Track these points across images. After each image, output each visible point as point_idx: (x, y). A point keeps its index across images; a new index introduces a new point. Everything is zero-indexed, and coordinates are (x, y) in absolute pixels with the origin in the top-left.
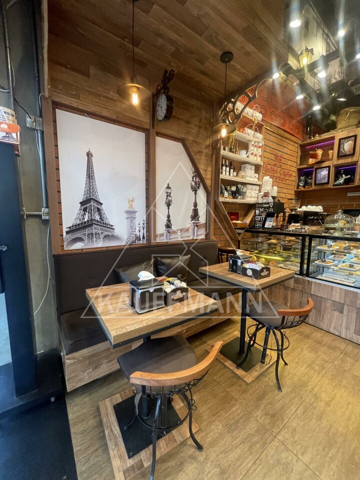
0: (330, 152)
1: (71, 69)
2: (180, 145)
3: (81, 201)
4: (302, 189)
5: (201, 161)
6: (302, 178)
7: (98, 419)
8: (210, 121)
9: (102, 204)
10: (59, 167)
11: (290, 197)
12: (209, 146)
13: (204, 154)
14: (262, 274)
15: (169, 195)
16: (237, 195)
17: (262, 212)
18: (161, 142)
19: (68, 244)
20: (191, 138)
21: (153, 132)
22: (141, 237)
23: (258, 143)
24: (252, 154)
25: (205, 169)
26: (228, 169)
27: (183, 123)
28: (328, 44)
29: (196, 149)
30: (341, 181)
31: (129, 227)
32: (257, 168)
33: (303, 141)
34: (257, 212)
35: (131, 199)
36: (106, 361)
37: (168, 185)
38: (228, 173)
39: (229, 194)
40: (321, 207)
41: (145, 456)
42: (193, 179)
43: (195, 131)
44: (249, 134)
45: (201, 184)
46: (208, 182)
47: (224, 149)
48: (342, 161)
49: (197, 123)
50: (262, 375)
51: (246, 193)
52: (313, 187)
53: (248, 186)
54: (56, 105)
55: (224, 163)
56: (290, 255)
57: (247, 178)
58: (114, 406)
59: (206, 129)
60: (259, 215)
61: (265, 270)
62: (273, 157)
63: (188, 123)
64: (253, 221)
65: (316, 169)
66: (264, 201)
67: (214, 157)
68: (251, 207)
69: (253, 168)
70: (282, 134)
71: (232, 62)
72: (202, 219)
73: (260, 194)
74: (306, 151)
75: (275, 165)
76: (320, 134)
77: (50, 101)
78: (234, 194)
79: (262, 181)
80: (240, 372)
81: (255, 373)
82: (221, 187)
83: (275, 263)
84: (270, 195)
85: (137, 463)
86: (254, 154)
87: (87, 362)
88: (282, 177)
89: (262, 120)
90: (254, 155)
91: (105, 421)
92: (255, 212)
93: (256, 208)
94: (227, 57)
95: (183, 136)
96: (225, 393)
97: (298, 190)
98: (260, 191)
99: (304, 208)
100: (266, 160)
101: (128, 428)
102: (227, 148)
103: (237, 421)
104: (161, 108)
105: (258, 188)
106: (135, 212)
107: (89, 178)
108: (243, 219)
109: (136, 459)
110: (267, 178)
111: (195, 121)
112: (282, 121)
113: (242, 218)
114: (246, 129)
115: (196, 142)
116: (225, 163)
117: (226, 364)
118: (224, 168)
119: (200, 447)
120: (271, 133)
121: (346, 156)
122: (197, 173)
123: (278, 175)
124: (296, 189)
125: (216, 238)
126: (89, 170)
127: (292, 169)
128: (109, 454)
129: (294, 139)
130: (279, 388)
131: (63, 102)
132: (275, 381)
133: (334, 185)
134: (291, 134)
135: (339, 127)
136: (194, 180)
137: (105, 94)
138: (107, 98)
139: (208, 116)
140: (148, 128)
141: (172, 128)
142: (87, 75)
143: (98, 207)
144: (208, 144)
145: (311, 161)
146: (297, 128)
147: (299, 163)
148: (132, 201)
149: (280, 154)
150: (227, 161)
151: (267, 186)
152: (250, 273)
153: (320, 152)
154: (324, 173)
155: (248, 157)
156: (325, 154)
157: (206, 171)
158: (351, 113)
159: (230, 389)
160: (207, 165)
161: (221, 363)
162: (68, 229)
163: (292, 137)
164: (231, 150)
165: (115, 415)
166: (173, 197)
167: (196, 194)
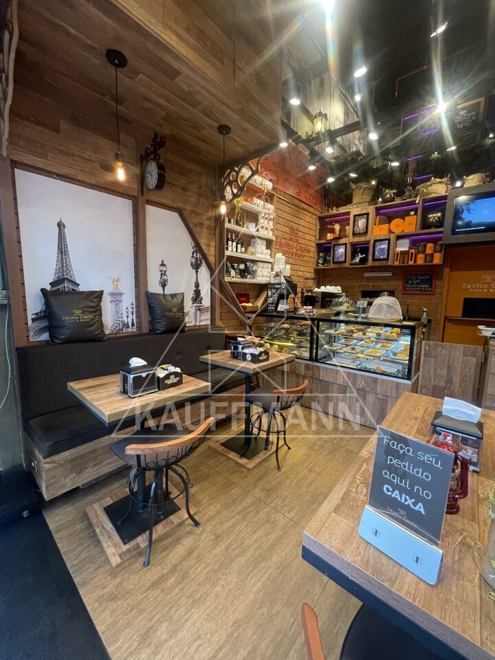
0: (347, 228)
1: (36, 122)
2: (176, 215)
3: (51, 281)
4: (321, 266)
5: (203, 235)
6: (321, 254)
7: (86, 522)
8: (212, 188)
9: (78, 285)
10: (20, 239)
11: (308, 275)
12: (211, 217)
13: (205, 226)
14: (260, 358)
15: (163, 274)
16: (246, 274)
17: (274, 294)
18: (152, 212)
19: (35, 335)
20: (189, 208)
21: (141, 199)
22: (130, 324)
23: (269, 215)
24: (262, 227)
25: (208, 243)
26: (235, 244)
27: (179, 190)
28: (345, 105)
29: (196, 221)
30: (357, 260)
31: (115, 312)
32: (269, 243)
33: (321, 213)
34: (270, 293)
35: (116, 278)
36: (93, 464)
37: (163, 261)
38: (235, 250)
39: (236, 273)
40: (339, 288)
41: (142, 540)
42: (193, 254)
43: (194, 200)
44: (258, 205)
45: (203, 262)
46: (212, 259)
47: (229, 222)
48: (357, 239)
49: (196, 190)
50: (265, 460)
51: (256, 271)
52: (332, 266)
53: (259, 263)
54: (15, 164)
55: (229, 237)
56: (302, 340)
57: (257, 255)
58: (105, 508)
59: (207, 197)
60: (271, 297)
61: (263, 354)
62: (287, 230)
63: (185, 189)
64: (266, 303)
65: (334, 245)
66: (277, 281)
67: (218, 229)
68: (263, 287)
69: (265, 243)
70: (297, 205)
71: (231, 135)
72: (206, 302)
73: (272, 272)
74: (325, 224)
75: (291, 239)
76: (337, 207)
77: (9, 160)
78: (243, 273)
79: (274, 258)
80: (243, 461)
81: (257, 460)
82: (226, 266)
83: (288, 350)
84: (282, 275)
85: (134, 547)
86: (265, 227)
87: (69, 466)
88: (299, 252)
89: (274, 188)
90: (265, 229)
91: (95, 521)
92: (268, 294)
93: (268, 288)
94: (224, 129)
95: (179, 205)
96: (226, 481)
97: (318, 268)
98: (272, 270)
99: (323, 289)
100: (280, 234)
101: (122, 522)
102: (232, 220)
103: (235, 500)
104: (152, 175)
105: (270, 266)
106: (121, 294)
107: (62, 253)
108: (255, 301)
109: (133, 543)
110: (279, 255)
111: (194, 188)
112: (297, 190)
113: (253, 300)
114: (255, 199)
115: (194, 212)
116: (232, 237)
117: (229, 455)
118: (230, 243)
119: (197, 524)
120: (284, 203)
121: (359, 234)
122: (198, 247)
123: (294, 250)
124: (315, 267)
125: (224, 324)
126: (61, 244)
127: (310, 243)
128: (102, 546)
129: (312, 210)
130: (279, 468)
131: (25, 162)
132: (276, 464)
133: (351, 265)
134: (308, 205)
135: (355, 201)
136: (195, 256)
137: (80, 154)
138: (83, 158)
139: (210, 182)
140: (136, 195)
141: (166, 196)
142: (57, 130)
143: (74, 288)
144: (210, 215)
145: (330, 236)
146: (315, 198)
147: (318, 237)
148: (117, 281)
149: (296, 226)
150: (234, 235)
151: (280, 265)
152: (249, 357)
153: (337, 227)
154: (341, 250)
155: (258, 230)
156: (342, 230)
157: (208, 245)
158: (365, 189)
159: (231, 477)
160: (210, 239)
161: (224, 455)
162: (34, 316)
163: (309, 207)
164: (237, 223)
165: (105, 515)
166: (170, 277)
167: (197, 272)
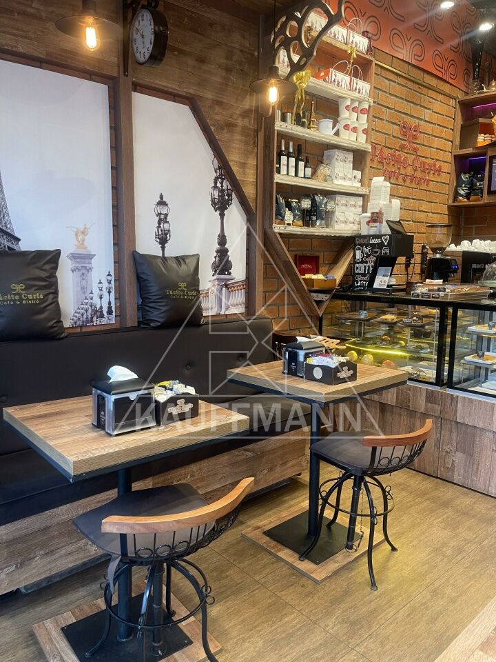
2: (185, 110)
4: (463, 201)
5: (234, 145)
6: (464, 177)
8: (253, 55)
9: (18, 240)
11: (435, 219)
12: (249, 111)
13: (238, 129)
14: (339, 375)
15: (163, 219)
16: (314, 218)
17: (368, 256)
18: (143, 105)
20: (209, 95)
21: (124, 82)
22: (105, 310)
23: (360, 102)
24: (346, 127)
25: (242, 161)
26: (292, 160)
27: (191, 62)
29: (220, 119)
31: (79, 289)
32: (359, 158)
33: (467, 93)
34: (359, 255)
35: (81, 228)
37: (161, 197)
38: (292, 173)
39: (294, 218)
42: (215, 183)
43: (219, 80)
44: (339, 83)
45: (234, 195)
46: (249, 191)
47: (284, 119)
49: (222, 61)
51: (333, 213)
52: (486, 199)
53: (338, 198)
55: (283, 149)
56: (422, 345)
57: (336, 182)
58: (63, 629)
59: (242, 73)
60: (362, 262)
62: (396, 130)
63: (202, 60)
64: (350, 273)
65: (492, 159)
66: (373, 231)
67: (261, 135)
68: (345, 244)
69: (350, 157)
70: (416, 80)
72: (238, 272)
73: (363, 215)
74: (473, 115)
75: (402, 147)
78: (307, 217)
79: (369, 186)
80: (306, 566)
81: (331, 566)
82: (277, 202)
83: (393, 363)
84: (385, 218)
86: (351, 127)
88: (418, 174)
89: (370, 49)
90: (351, 129)
91: (48, 648)
92: (354, 255)
93: (356, 245)
95: (191, 91)
96: (274, 599)
97: (456, 204)
98: (364, 209)
99: (466, 246)
100: (381, 139)
102: (289, 115)
104: (143, 36)
105: (361, 203)
106: (90, 257)
108: (330, 270)
110: (379, 181)
111: (218, 56)
112: (417, 50)
113: (326, 268)
114: (333, 72)
115: (219, 103)
116: (287, 147)
117: (280, 554)
118: (284, 159)
120: (392, 77)
122: (225, 171)
123: (409, 171)
124: (450, 202)
125: (270, 312)
127: (441, 155)
129: (447, 88)
130: (373, 584)
132: (368, 576)
134: (439, 78)
136: (219, 185)
139: (247, 45)
140: (115, 75)
141: (166, 75)
143: (11, 246)
144: (247, 107)
145: (482, 140)
146: (453, 63)
147: (458, 142)
148: (83, 233)
149: (413, 123)
150: (291, 144)
151: (380, 199)
155: (337, 134)
157: (243, 165)
159: (283, 593)
160: (246, 154)
163: (442, 83)
164: (299, 121)
166: (174, 224)
167: (222, 215)
